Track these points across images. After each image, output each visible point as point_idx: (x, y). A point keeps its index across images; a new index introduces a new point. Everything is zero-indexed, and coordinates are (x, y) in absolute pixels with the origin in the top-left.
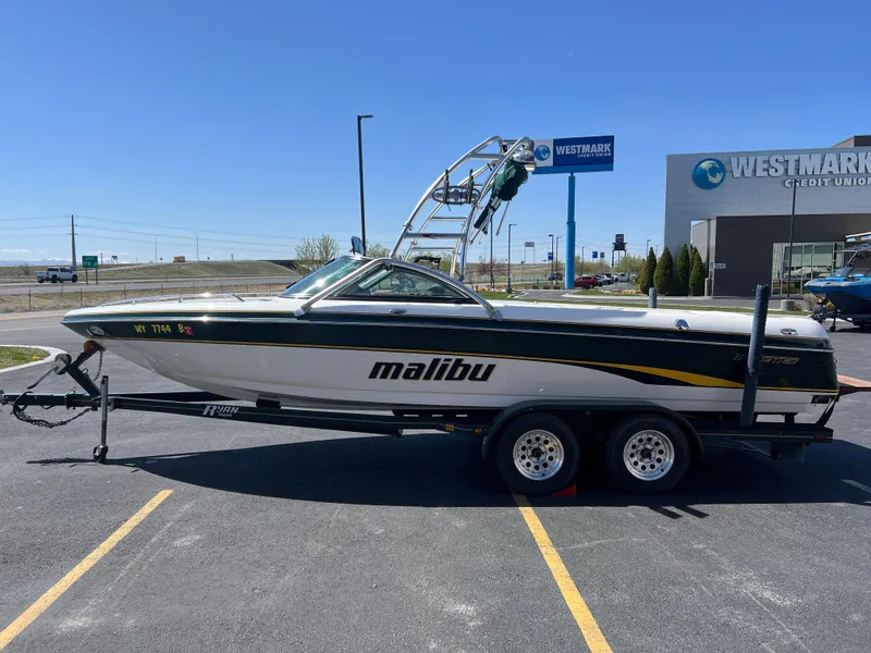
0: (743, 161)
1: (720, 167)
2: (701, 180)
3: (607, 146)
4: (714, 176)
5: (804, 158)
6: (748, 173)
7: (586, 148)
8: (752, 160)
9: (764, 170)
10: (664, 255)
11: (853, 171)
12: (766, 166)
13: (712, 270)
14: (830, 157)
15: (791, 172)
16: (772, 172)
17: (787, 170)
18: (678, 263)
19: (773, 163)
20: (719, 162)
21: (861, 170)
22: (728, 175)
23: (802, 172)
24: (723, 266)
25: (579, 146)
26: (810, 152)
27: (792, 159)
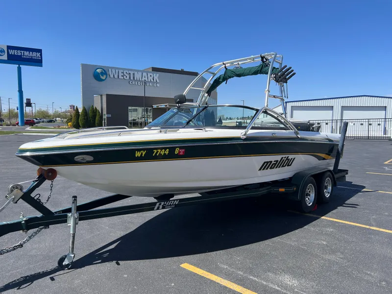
0: (114, 71)
1: (105, 72)
2: (97, 77)
3: (38, 54)
4: (103, 76)
5: (136, 73)
6: (116, 76)
7: (26, 53)
8: (117, 71)
9: (122, 76)
10: (83, 110)
11: (152, 80)
12: (122, 74)
13: (105, 117)
14: (145, 74)
15: (132, 78)
16: (125, 77)
17: (130, 77)
18: (90, 114)
19: (125, 73)
20: (104, 71)
21: (155, 81)
22: (108, 76)
23: (135, 79)
24: (110, 116)
25: (22, 52)
26: (138, 71)
27: (132, 73)
